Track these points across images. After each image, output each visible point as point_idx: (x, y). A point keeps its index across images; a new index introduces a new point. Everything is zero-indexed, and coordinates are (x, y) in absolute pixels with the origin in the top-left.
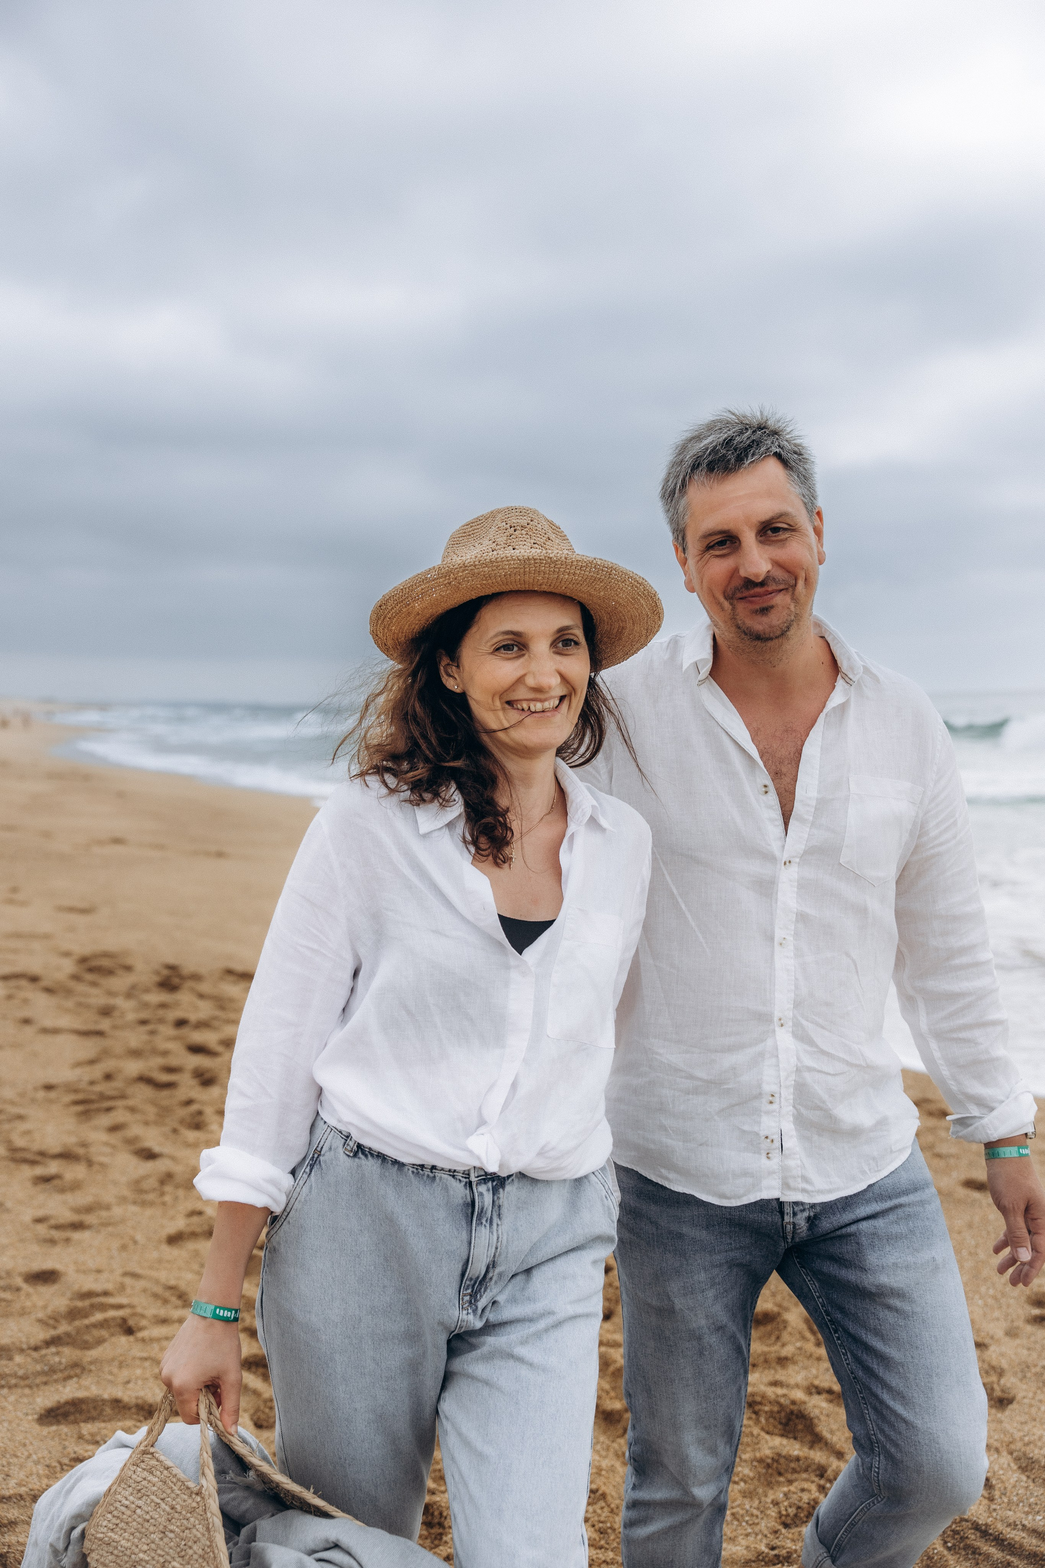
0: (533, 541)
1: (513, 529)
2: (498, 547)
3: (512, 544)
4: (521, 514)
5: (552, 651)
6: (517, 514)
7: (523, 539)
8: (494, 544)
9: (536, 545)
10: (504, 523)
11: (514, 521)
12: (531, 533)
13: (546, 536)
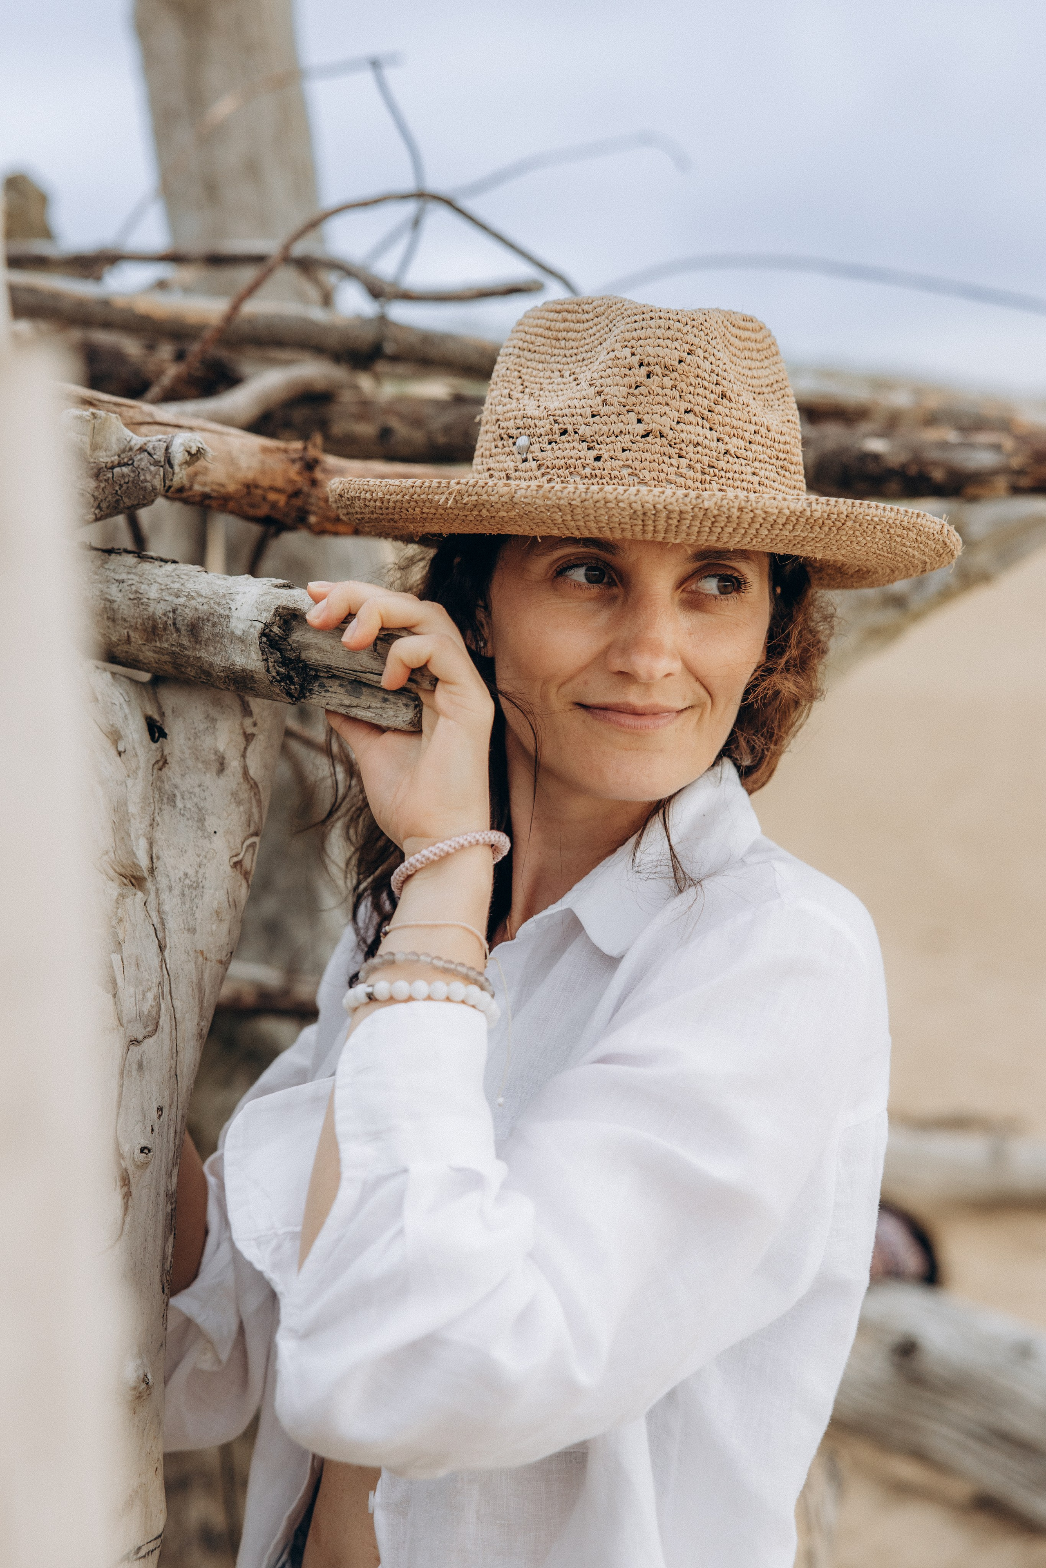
0: (684, 406)
1: (644, 370)
2: (606, 409)
3: (636, 409)
4: (669, 333)
5: (676, 599)
6: (659, 332)
7: (663, 400)
8: (599, 399)
9: (690, 417)
10: (627, 351)
11: (650, 350)
12: (683, 385)
13: (719, 389)
